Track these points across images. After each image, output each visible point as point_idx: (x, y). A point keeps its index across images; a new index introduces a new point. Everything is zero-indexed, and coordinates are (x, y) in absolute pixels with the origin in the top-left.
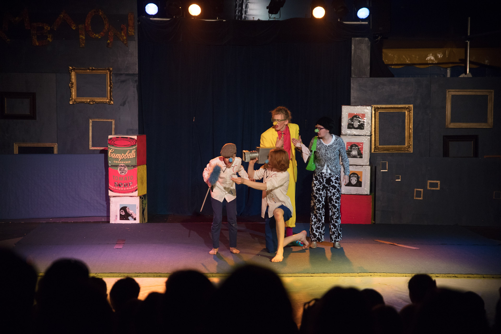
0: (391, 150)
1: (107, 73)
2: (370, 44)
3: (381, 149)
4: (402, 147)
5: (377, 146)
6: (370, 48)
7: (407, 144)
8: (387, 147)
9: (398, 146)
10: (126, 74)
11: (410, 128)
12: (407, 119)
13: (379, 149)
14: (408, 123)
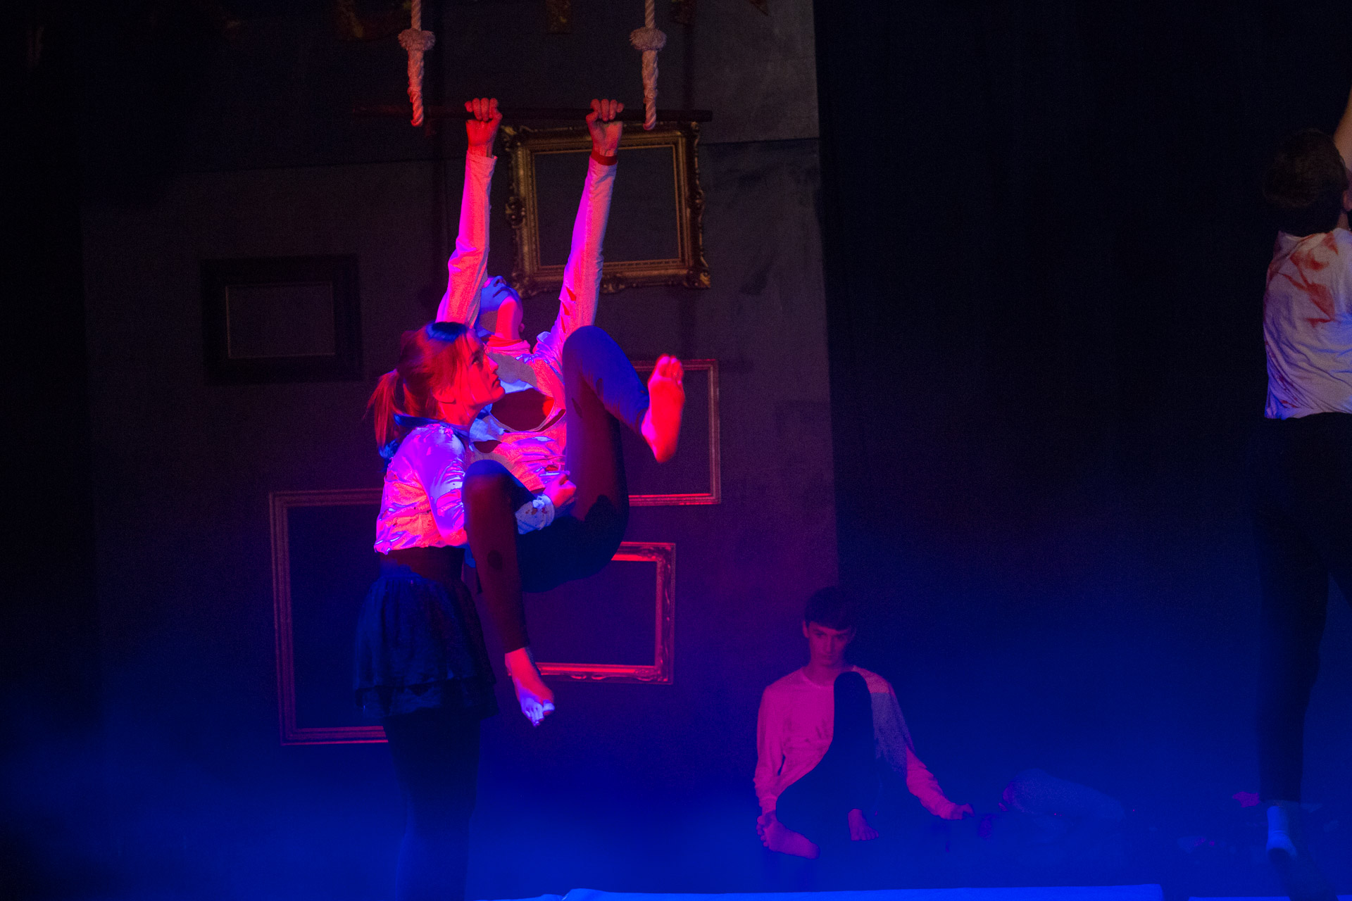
1: (676, 144)
10: (765, 141)
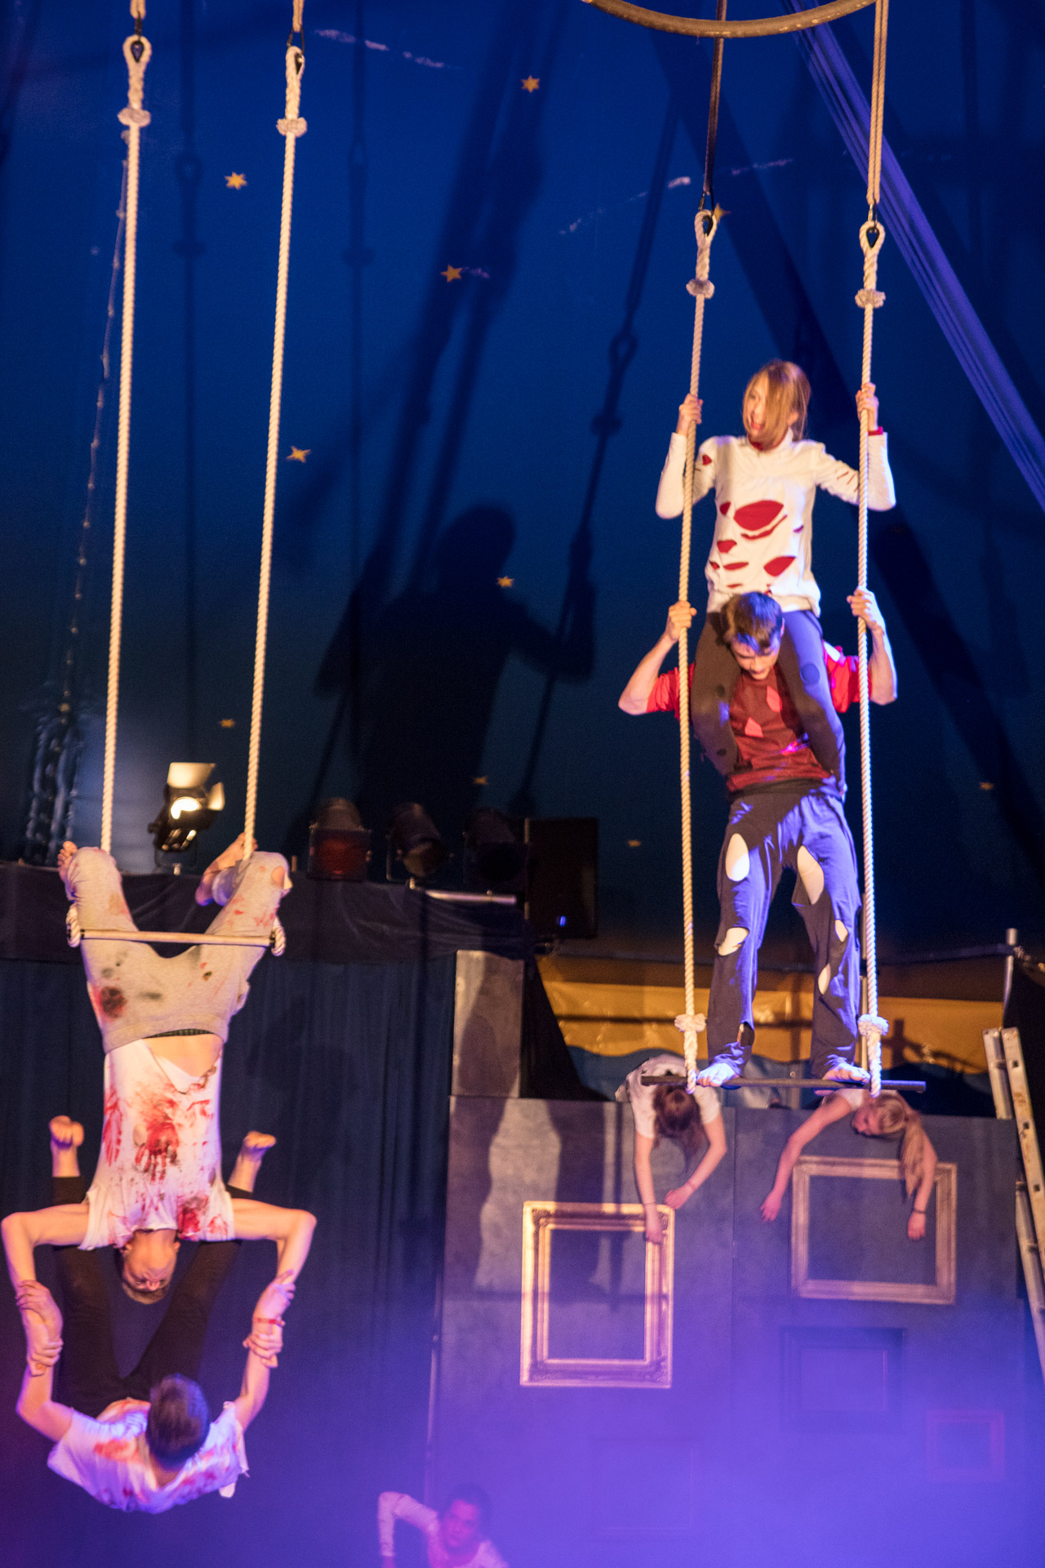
0: (593, 1377)
2: (521, 977)
3: (557, 1372)
4: (633, 1367)
5: (539, 1359)
6: (521, 990)
7: (652, 1355)
8: (576, 1365)
9: (616, 1362)
11: (661, 1297)
12: (653, 1261)
13: (547, 1372)
14: (656, 1276)
